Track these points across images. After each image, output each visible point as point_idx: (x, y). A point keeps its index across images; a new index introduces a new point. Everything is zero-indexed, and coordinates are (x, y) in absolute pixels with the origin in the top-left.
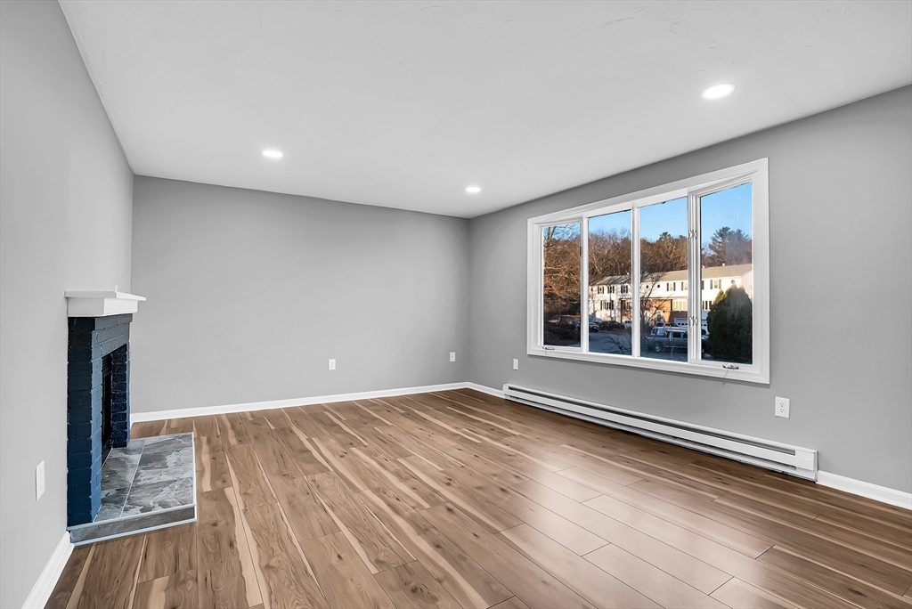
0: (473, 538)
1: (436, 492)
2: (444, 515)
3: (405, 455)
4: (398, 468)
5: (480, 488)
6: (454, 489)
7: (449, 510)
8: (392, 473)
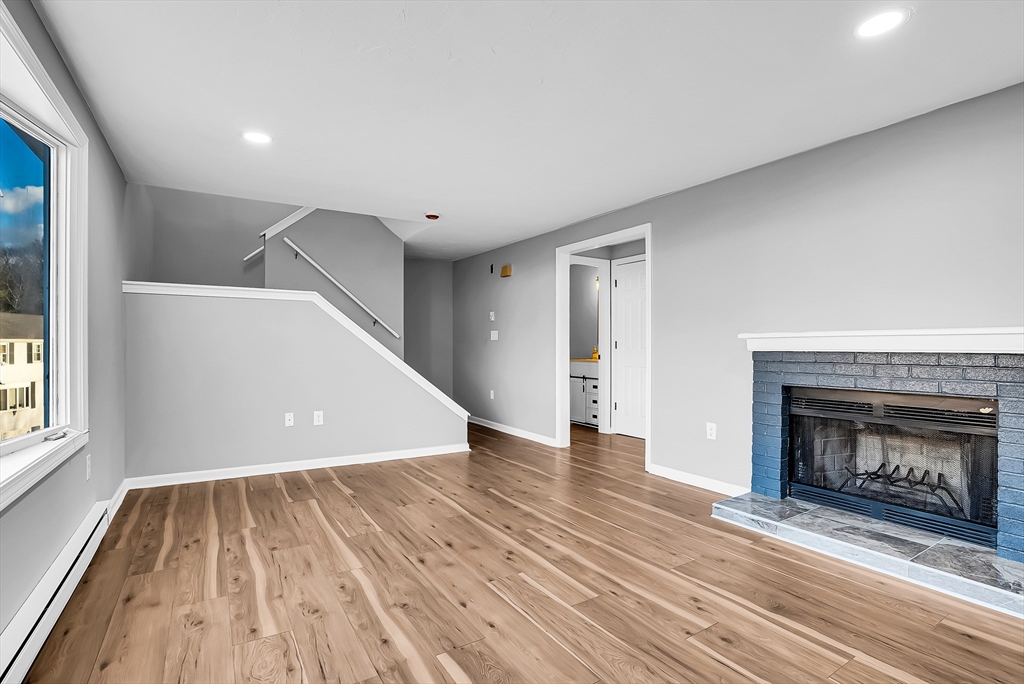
0: (490, 510)
1: (523, 544)
2: (512, 524)
3: (586, 605)
4: (584, 577)
5: (475, 548)
6: (505, 547)
7: (508, 528)
8: (587, 568)
